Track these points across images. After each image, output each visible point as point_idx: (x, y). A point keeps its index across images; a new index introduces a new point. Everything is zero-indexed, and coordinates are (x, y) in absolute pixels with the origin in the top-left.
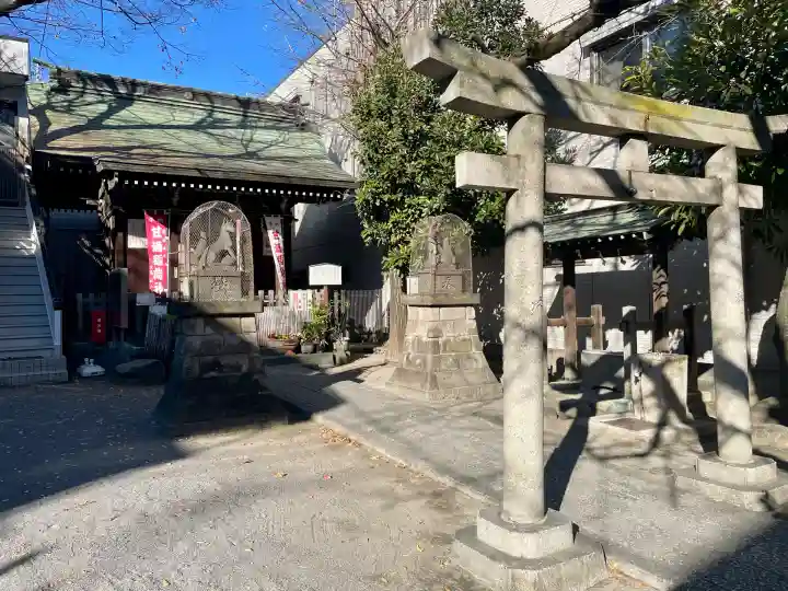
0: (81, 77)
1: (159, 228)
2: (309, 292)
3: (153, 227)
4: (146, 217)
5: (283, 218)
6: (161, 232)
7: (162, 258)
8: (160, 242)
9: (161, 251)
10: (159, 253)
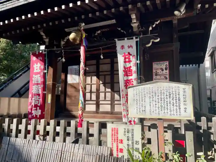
3: (35, 64)
4: (32, 56)
5: (138, 39)
6: (40, 67)
7: (40, 88)
8: (39, 75)
9: (40, 82)
10: (38, 84)
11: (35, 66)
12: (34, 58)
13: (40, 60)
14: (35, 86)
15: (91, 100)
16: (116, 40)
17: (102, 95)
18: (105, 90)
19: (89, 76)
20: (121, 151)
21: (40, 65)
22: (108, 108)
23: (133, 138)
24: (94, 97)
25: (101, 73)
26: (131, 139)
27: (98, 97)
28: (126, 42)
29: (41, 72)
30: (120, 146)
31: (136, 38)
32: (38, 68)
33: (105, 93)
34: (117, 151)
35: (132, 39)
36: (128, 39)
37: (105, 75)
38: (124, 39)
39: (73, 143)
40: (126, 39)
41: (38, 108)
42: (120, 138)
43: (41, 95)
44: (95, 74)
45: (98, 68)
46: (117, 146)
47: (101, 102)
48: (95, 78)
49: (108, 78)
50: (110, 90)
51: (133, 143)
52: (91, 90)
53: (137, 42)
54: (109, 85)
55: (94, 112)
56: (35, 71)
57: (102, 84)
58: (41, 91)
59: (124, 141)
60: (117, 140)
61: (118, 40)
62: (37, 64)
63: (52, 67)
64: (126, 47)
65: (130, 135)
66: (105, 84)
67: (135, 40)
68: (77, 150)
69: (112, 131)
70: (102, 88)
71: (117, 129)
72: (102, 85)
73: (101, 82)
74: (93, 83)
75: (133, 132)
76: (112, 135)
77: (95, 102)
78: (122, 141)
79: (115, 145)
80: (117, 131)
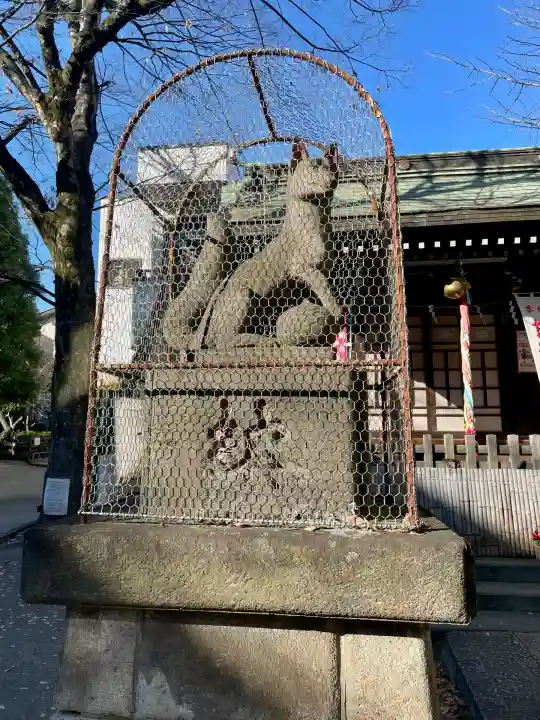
16: (516, 295)
28: (533, 300)
39: (520, 468)
40: (532, 294)
61: (519, 295)
64: (534, 308)
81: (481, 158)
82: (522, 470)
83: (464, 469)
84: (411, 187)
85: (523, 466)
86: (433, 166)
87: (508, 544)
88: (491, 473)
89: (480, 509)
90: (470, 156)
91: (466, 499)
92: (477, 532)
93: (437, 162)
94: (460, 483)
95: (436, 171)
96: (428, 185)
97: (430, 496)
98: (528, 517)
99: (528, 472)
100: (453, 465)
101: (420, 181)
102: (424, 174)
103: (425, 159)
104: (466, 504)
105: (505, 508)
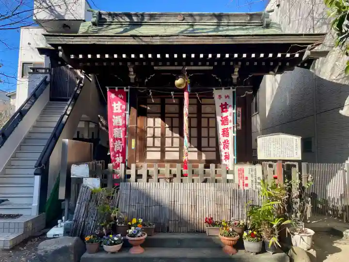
0: (113, 15)
1: (119, 104)
2: (258, 167)
3: (114, 103)
4: (108, 93)
5: (235, 90)
6: (121, 107)
7: (122, 131)
8: (120, 116)
9: (121, 125)
10: (119, 127)
11: (114, 105)
12: (113, 96)
13: (121, 98)
14: (117, 129)
15: (154, 146)
16: (214, 89)
17: (168, 141)
18: (172, 135)
19: (151, 117)
20: (247, 185)
21: (121, 105)
22: (176, 156)
23: (256, 175)
24: (158, 143)
25: (166, 115)
26: (254, 176)
27: (163, 143)
28: (224, 92)
29: (122, 112)
30: (246, 182)
31: (233, 88)
32: (119, 108)
33: (172, 138)
34: (243, 185)
35: (229, 88)
36: (225, 89)
37: (172, 118)
38: (221, 89)
39: (203, 183)
40: (223, 88)
41: (120, 155)
42: (245, 176)
43: (123, 140)
44: (159, 115)
45: (163, 109)
46: (243, 182)
47: (167, 149)
48: (159, 121)
49: (176, 122)
50: (178, 135)
51: (256, 179)
52: (154, 135)
53: (234, 92)
54: (177, 129)
55: (158, 160)
56: (115, 111)
57: (169, 127)
58: (123, 135)
59: (249, 179)
60: (243, 177)
61: (216, 89)
62: (117, 103)
63: (135, 108)
64: (223, 97)
65: (254, 173)
66: (172, 128)
67: (232, 90)
68: (209, 188)
69: (239, 171)
70: (168, 132)
71: (243, 169)
72: (168, 129)
73: (167, 126)
74: (156, 126)
75: (255, 171)
76: (239, 174)
77: (159, 149)
78: (247, 178)
79: (241, 181)
80: (243, 170)
81: (219, 17)
82: (204, 183)
83: (173, 183)
84: (182, 30)
85: (205, 181)
86: (195, 20)
87: (192, 225)
88: (188, 185)
89: (179, 205)
90: (215, 15)
91: (173, 200)
92: (177, 219)
93: (197, 18)
94: (171, 190)
95: (196, 22)
96: (191, 29)
97: (153, 199)
98: (205, 209)
99: (207, 184)
100: (168, 180)
101: (187, 27)
102: (190, 24)
103: (191, 15)
104: (173, 202)
105: (193, 205)
